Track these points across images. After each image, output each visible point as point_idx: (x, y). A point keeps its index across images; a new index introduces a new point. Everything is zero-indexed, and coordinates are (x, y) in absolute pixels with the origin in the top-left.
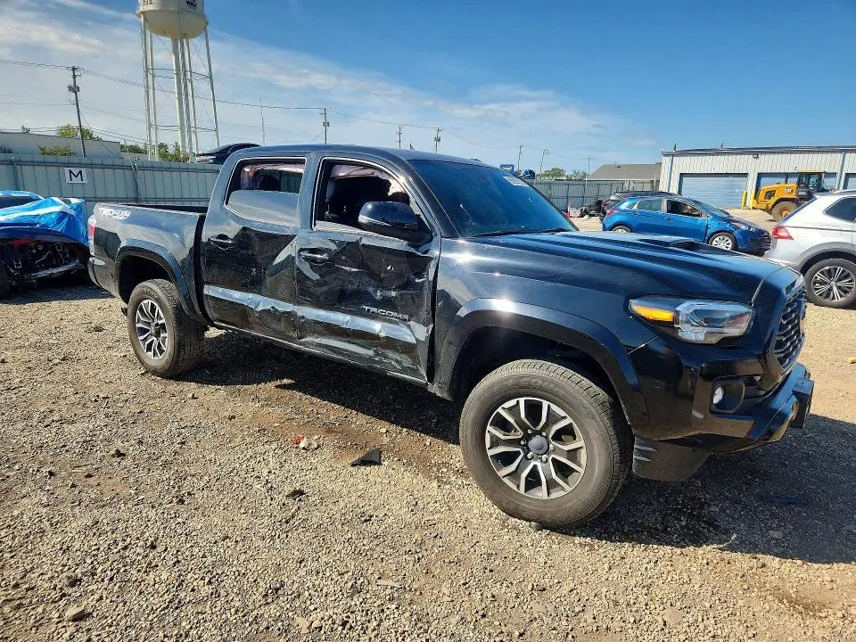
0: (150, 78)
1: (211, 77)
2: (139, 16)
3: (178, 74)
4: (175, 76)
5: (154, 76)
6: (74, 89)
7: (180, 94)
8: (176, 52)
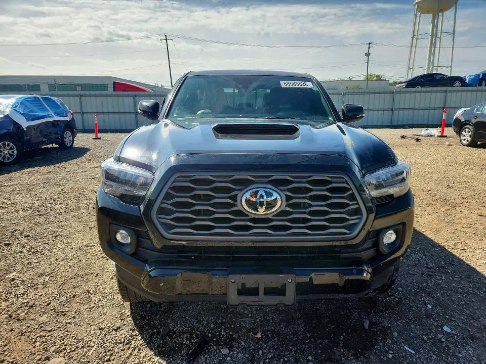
0: (415, 41)
1: (454, 33)
2: (415, 5)
3: (432, 36)
4: (430, 37)
5: (417, 39)
6: (368, 55)
7: (431, 47)
8: (433, 23)
